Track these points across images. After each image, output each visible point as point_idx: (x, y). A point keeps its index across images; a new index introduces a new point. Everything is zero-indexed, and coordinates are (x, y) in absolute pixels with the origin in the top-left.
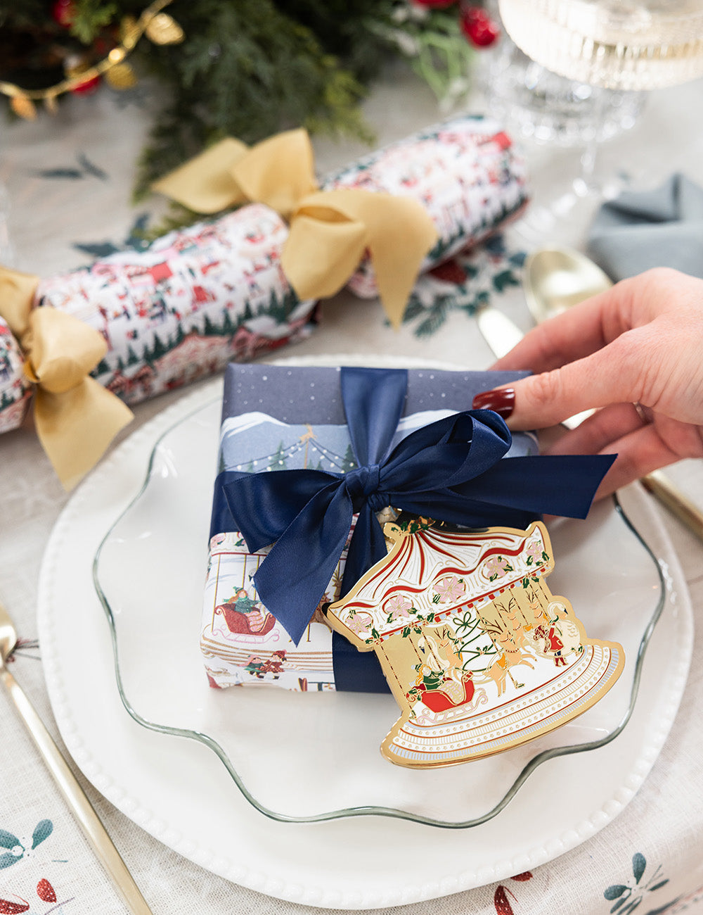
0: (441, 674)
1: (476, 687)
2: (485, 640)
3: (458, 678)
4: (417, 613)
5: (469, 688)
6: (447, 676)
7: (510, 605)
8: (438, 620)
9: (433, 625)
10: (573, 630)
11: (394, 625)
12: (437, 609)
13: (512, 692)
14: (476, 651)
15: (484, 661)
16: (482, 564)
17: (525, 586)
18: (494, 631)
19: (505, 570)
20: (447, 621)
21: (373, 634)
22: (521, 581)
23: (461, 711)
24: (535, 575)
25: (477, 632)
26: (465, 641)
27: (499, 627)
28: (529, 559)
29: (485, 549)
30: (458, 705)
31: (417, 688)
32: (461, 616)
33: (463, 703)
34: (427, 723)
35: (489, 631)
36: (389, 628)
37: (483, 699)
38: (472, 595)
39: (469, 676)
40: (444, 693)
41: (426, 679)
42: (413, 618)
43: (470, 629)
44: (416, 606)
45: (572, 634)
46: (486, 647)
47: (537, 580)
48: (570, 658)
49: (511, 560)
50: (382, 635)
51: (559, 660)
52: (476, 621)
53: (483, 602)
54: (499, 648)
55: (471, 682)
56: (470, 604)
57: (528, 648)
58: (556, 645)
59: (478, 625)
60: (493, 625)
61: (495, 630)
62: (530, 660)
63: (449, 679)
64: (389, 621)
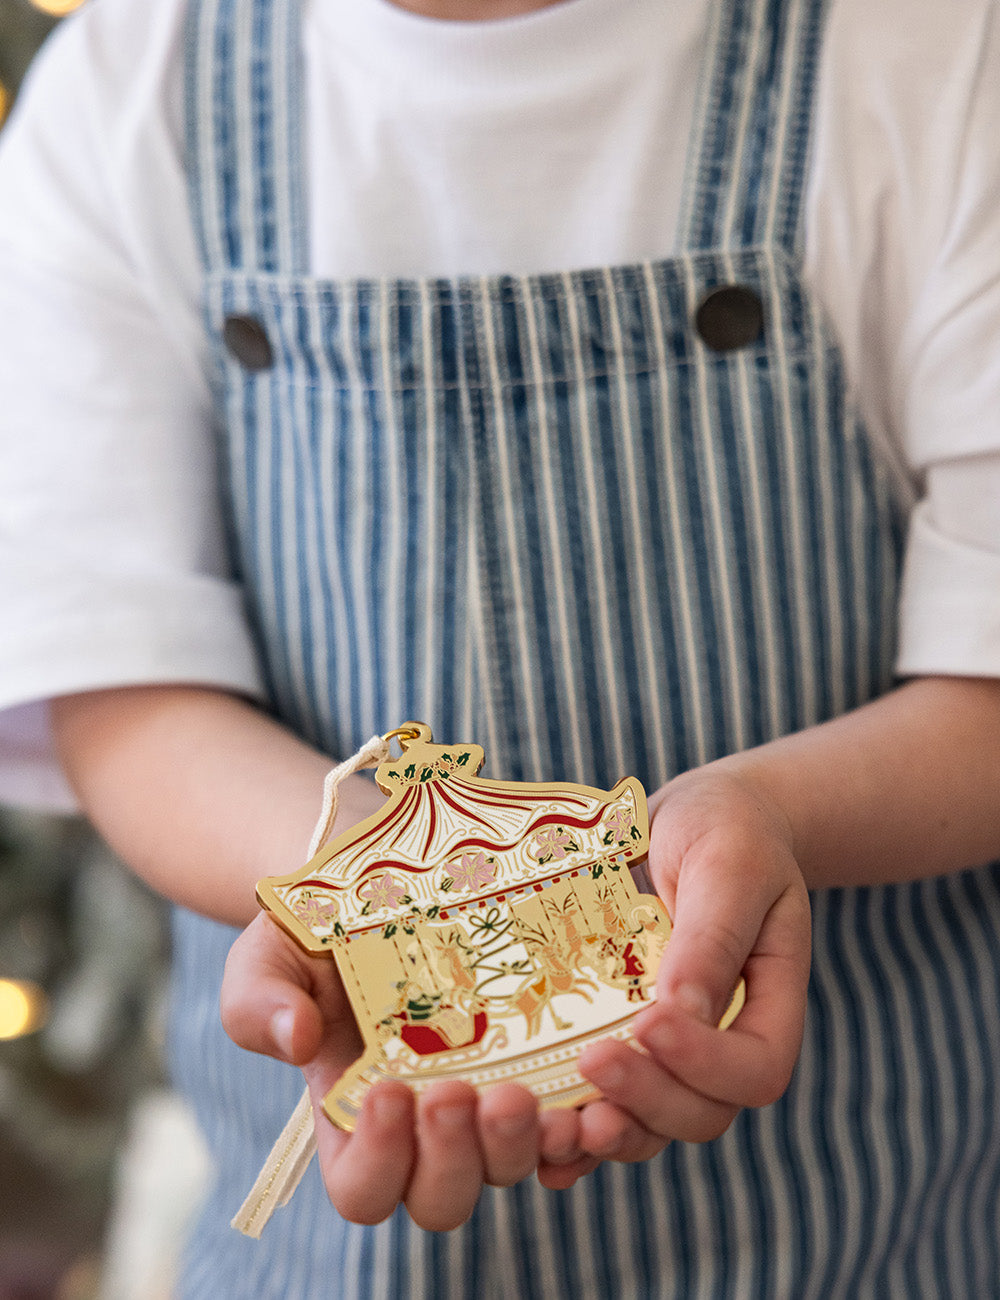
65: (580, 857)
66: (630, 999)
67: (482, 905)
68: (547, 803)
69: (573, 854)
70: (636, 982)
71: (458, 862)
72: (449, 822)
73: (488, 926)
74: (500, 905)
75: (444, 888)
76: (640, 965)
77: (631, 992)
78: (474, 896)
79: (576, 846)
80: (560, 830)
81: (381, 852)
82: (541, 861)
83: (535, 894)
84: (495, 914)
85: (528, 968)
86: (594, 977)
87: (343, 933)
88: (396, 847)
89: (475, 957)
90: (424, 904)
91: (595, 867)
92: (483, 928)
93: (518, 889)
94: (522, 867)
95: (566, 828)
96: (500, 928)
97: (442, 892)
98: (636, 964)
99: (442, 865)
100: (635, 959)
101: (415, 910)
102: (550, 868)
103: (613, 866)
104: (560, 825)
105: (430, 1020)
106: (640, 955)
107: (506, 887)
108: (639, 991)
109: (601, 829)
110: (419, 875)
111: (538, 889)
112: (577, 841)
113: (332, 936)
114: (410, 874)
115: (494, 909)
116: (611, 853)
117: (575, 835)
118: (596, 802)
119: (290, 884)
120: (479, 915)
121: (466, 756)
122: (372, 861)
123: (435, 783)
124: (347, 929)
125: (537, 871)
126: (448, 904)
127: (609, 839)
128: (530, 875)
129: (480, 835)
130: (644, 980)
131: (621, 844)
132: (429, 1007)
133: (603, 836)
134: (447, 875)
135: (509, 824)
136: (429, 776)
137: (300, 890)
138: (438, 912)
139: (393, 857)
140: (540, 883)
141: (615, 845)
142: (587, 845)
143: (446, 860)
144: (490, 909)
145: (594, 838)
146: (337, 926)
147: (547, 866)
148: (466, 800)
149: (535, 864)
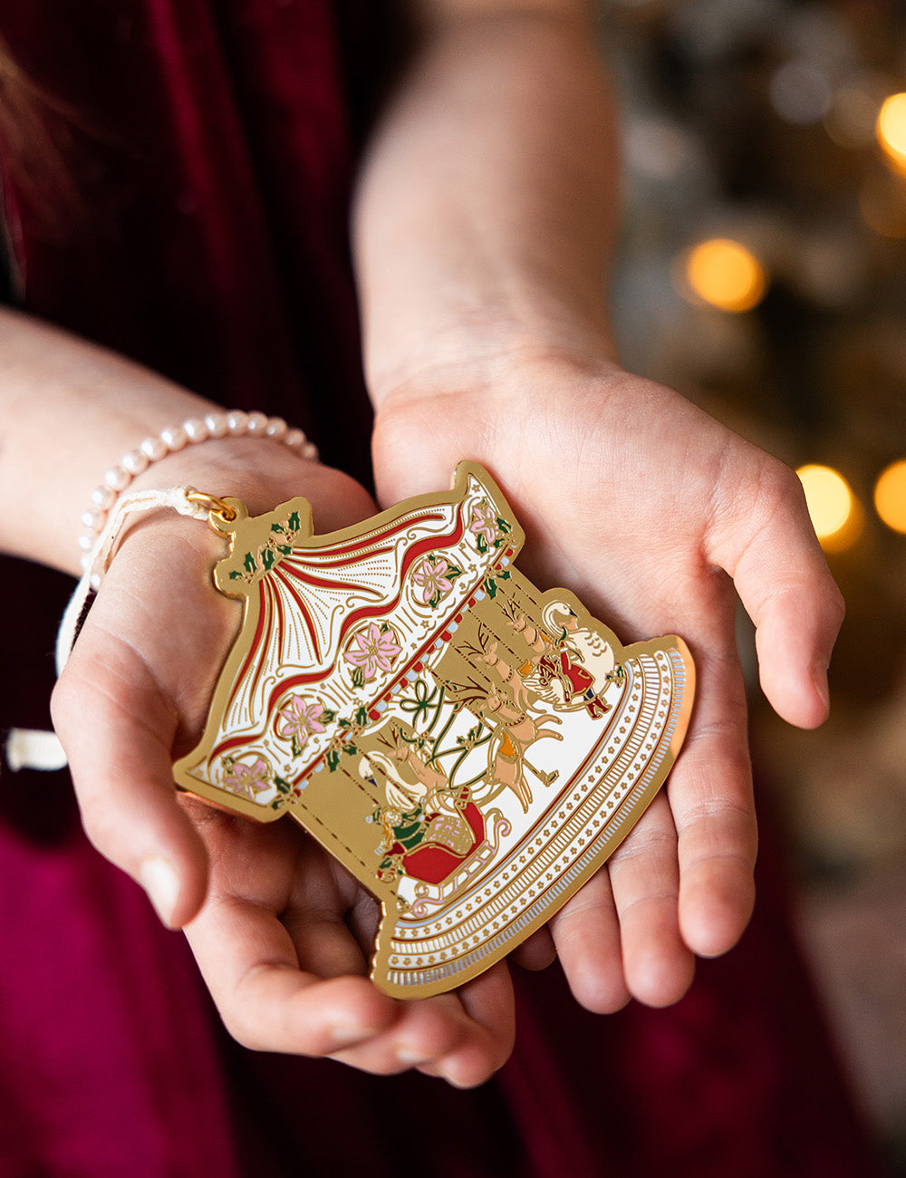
0: (418, 812)
1: (484, 810)
2: (466, 721)
3: (448, 807)
4: (337, 718)
5: (473, 816)
6: (429, 810)
7: (480, 639)
8: (376, 716)
9: (372, 729)
10: (596, 643)
11: (309, 754)
12: (366, 695)
13: (543, 795)
14: (458, 745)
15: (478, 760)
16: (407, 582)
17: (492, 594)
18: (475, 698)
19: (449, 577)
20: (394, 711)
21: (280, 788)
22: (482, 588)
23: (476, 865)
24: (499, 567)
25: (447, 710)
26: (435, 734)
27: (479, 688)
28: (478, 541)
29: (402, 550)
30: (468, 855)
31: (390, 853)
32: (411, 694)
33: (474, 847)
34: (431, 909)
35: (465, 700)
36: (299, 765)
37: (503, 827)
38: (414, 646)
39: (464, 797)
40: (438, 844)
41: (399, 832)
42: (333, 729)
43: (432, 712)
44: (331, 706)
45: (598, 651)
46: (472, 731)
47: (506, 576)
48: (612, 696)
49: (452, 552)
50: (296, 782)
51: (596, 706)
52: (439, 692)
53: (437, 652)
54: (494, 724)
55: (471, 805)
56: (415, 664)
57: (539, 705)
58: (580, 680)
59: (446, 698)
60: (468, 688)
61: (472, 695)
62: (549, 725)
63: (435, 815)
64: (296, 754)
65: (467, 580)
66: (595, 717)
67: (404, 684)
68: (403, 533)
69: (458, 581)
70: (590, 694)
71: (354, 646)
72: (319, 604)
73: (423, 705)
74: (422, 675)
75: (358, 683)
76: (584, 673)
77: (591, 707)
78: (390, 677)
79: (455, 569)
80: (431, 558)
81: (273, 674)
82: (433, 604)
83: (447, 645)
84: (421, 687)
85: (486, 732)
86: (549, 708)
87: (289, 787)
88: (285, 661)
89: (429, 747)
90: (348, 712)
91: (485, 583)
92: (418, 710)
93: (428, 647)
94: (419, 620)
95: (436, 553)
96: (435, 701)
97: (359, 689)
98: (579, 674)
99: (340, 658)
100: (576, 668)
101: (343, 723)
102: (446, 608)
103: (501, 574)
104: (429, 553)
105: (424, 840)
106: (578, 662)
107: (417, 650)
108: (598, 702)
109: (469, 537)
110: (327, 681)
111: (447, 637)
112: (456, 563)
113: (280, 796)
114: (315, 685)
115: (418, 682)
116: (493, 560)
117: (449, 557)
119: (205, 758)
120: (408, 697)
121: (294, 517)
122: (270, 689)
123: (281, 564)
124: (290, 780)
125: (435, 618)
126: (372, 699)
127: (482, 544)
128: (431, 625)
129: (359, 604)
130: (596, 689)
131: (496, 544)
132: (416, 825)
133: (475, 544)
134: (353, 668)
135: (378, 576)
136: (271, 559)
137: (219, 759)
138: (366, 714)
139: (289, 673)
140: (445, 629)
141: (492, 550)
142: (466, 564)
143: (343, 650)
144: (413, 684)
145: (468, 550)
146: (278, 782)
147: (441, 606)
149: (429, 611)
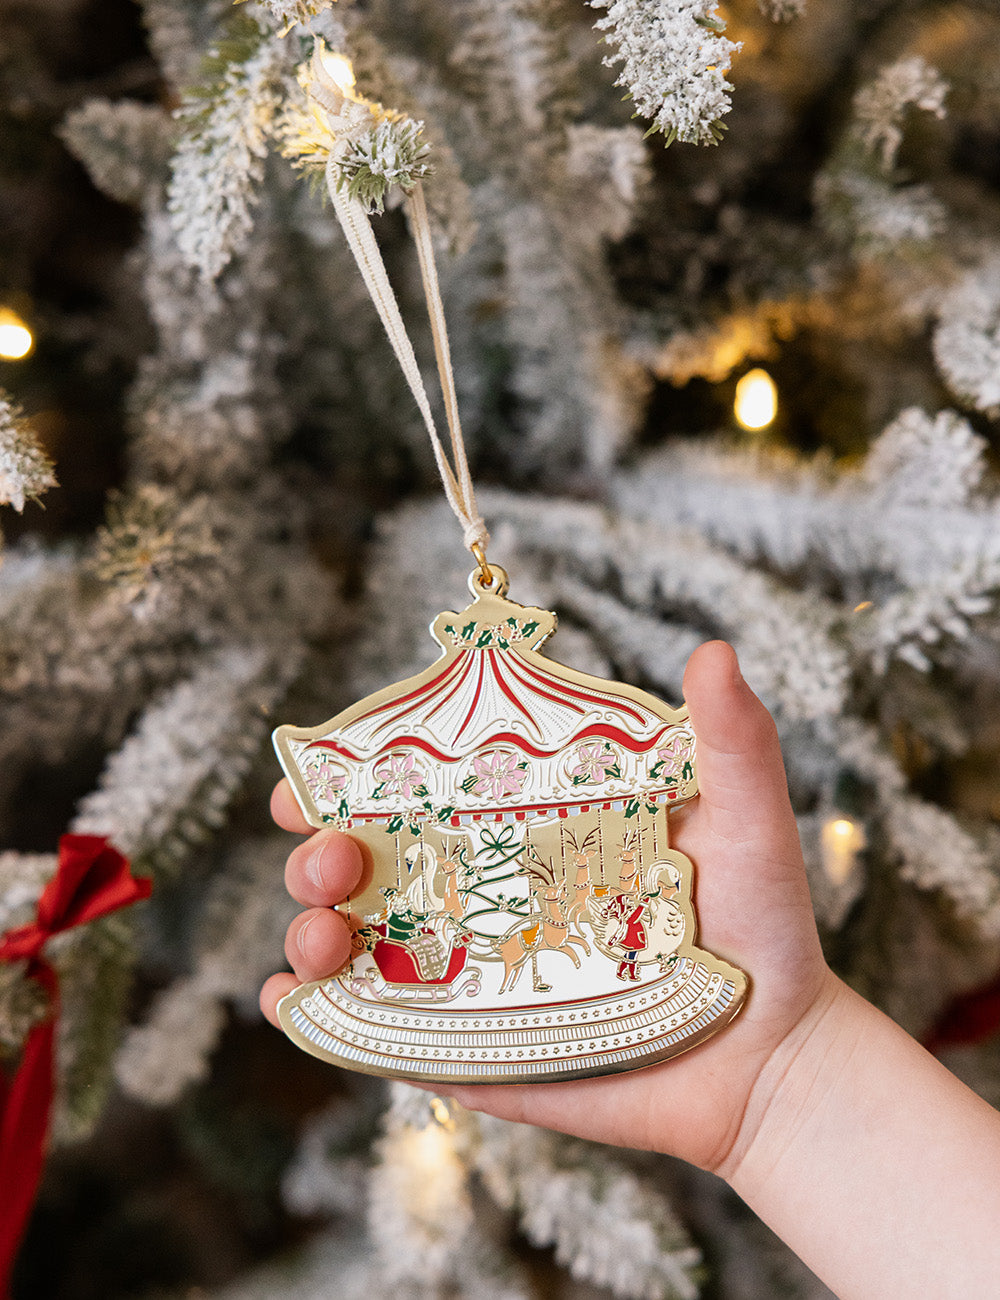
65: (619, 786)
66: (619, 975)
67: (499, 819)
68: (603, 709)
69: (612, 781)
70: (632, 955)
71: (488, 759)
72: (492, 705)
73: (498, 846)
74: (517, 825)
75: (466, 787)
76: (642, 936)
77: (623, 965)
78: (493, 805)
79: (618, 770)
80: (607, 746)
81: (410, 726)
82: (576, 781)
83: (558, 820)
84: (509, 833)
85: (525, 909)
86: (590, 937)
87: (347, 815)
88: (428, 724)
89: (473, 880)
90: (439, 801)
91: (631, 802)
92: (492, 846)
93: (542, 809)
94: (554, 783)
95: (615, 745)
96: (510, 852)
97: (462, 792)
98: (638, 934)
99: (471, 757)
100: (640, 927)
101: (427, 805)
102: (583, 792)
103: (650, 806)
104: (609, 741)
105: (407, 942)
106: (646, 925)
107: (531, 803)
108: (632, 968)
109: (652, 756)
110: (445, 765)
111: (563, 814)
112: (623, 767)
113: (335, 815)
114: (434, 761)
115: (510, 827)
116: (654, 789)
117: (623, 757)
118: (656, 720)
119: (309, 740)
120: (492, 830)
121: (533, 625)
122: (400, 733)
123: (491, 651)
124: (352, 811)
125: (568, 792)
126: (465, 808)
127: (657, 771)
128: (560, 795)
129: (521, 732)
130: (641, 956)
131: (669, 780)
132: (411, 926)
133: (652, 766)
134: (473, 773)
135: (555, 724)
136: (487, 642)
137: (318, 750)
138: (451, 815)
139: (423, 735)
140: (568, 808)
141: (661, 781)
142: (631, 774)
143: (477, 753)
144: (505, 826)
145: (641, 765)
146: (343, 804)
147: (581, 788)
148: (518, 682)
149: (568, 783)
